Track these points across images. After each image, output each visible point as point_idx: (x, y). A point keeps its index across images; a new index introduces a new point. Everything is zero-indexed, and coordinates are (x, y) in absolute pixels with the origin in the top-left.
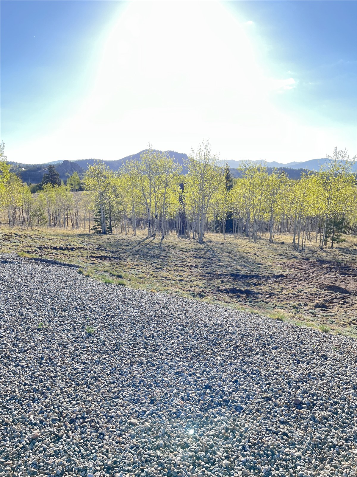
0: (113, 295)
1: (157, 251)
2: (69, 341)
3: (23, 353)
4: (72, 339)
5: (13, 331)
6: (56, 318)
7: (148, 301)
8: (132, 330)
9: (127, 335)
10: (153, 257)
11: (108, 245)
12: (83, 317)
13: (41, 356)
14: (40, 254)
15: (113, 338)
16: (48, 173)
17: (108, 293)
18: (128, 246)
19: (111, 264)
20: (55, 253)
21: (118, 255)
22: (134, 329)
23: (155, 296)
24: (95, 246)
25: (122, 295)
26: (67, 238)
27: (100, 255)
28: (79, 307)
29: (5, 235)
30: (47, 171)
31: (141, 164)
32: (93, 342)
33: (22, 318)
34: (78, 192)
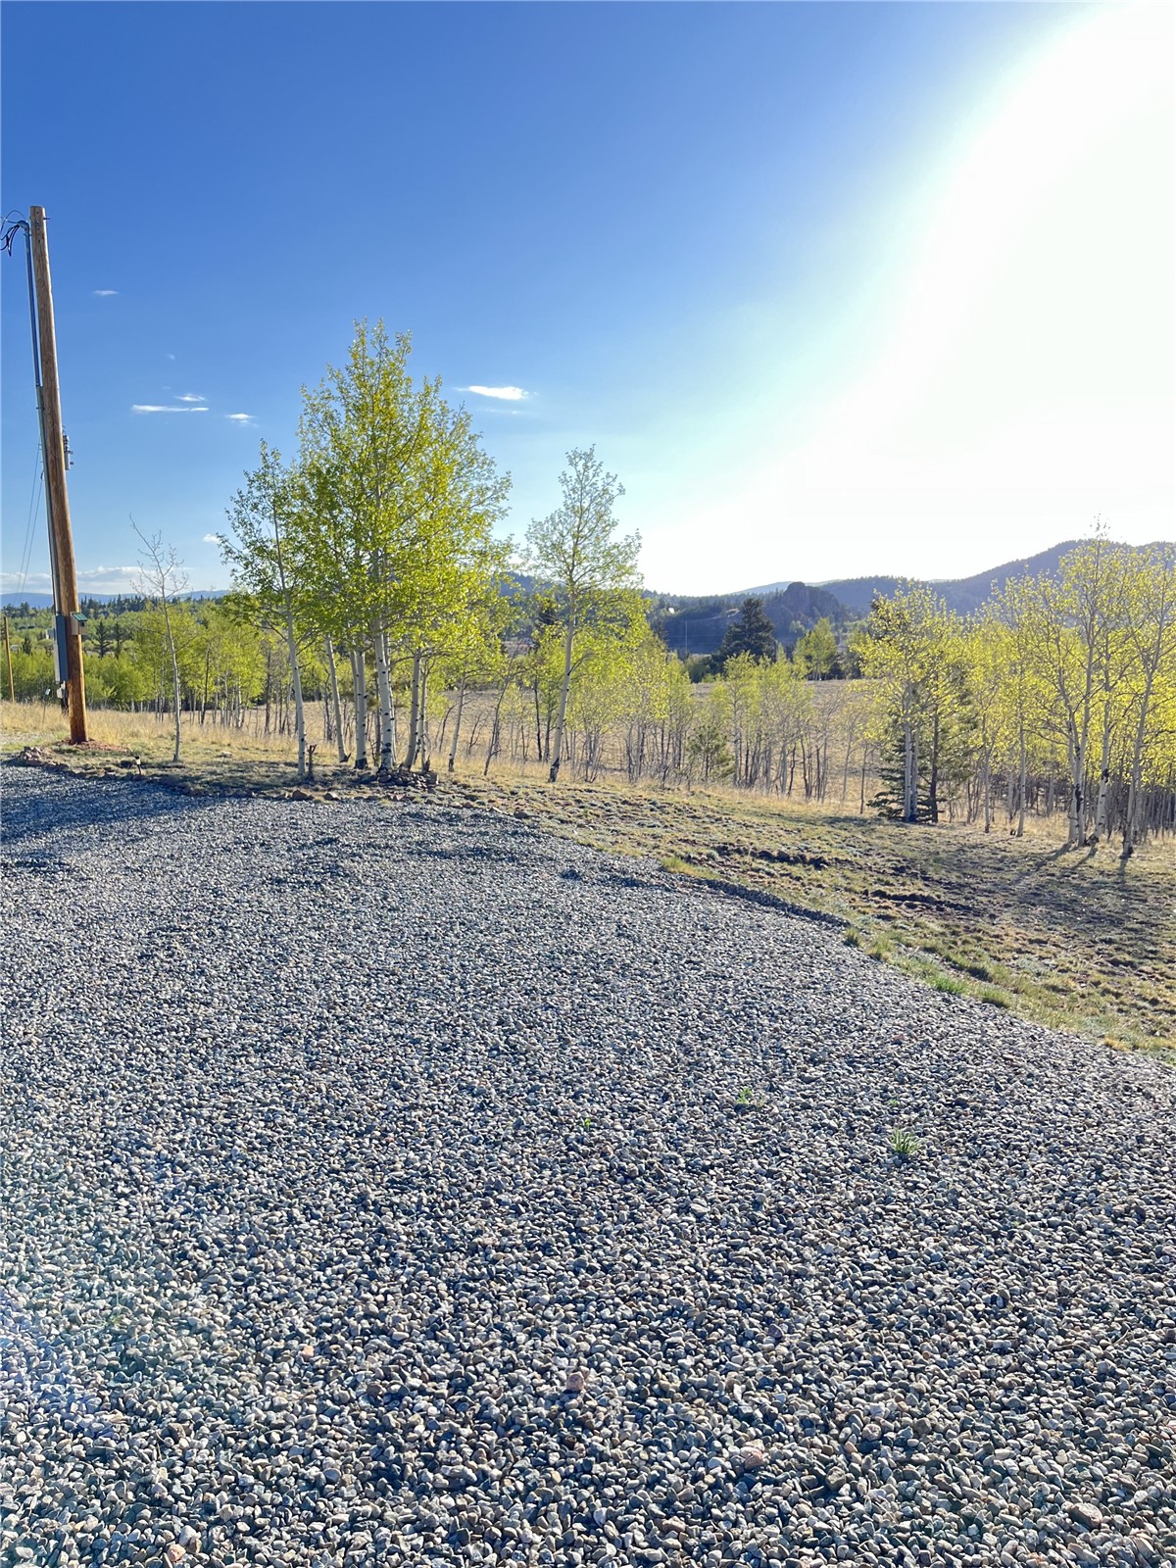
0: (971, 1036)
1: (1111, 902)
2: (836, 1165)
3: (699, 1174)
4: (846, 1161)
5: (666, 1097)
6: (789, 1082)
7: (1103, 1077)
8: (1055, 1173)
9: (1038, 1189)
10: (1096, 919)
11: (931, 861)
12: (876, 1095)
13: (754, 1197)
14: (723, 869)
15: (984, 1187)
16: (741, 623)
17: (952, 1026)
18: (999, 869)
19: (947, 926)
20: (767, 869)
21: (967, 899)
22: (1062, 1173)
23: (1128, 1065)
24: (889, 860)
25: (1004, 1042)
26: (800, 826)
27: (908, 894)
28: (861, 1057)
29: (625, 802)
30: (737, 616)
31: (1060, 590)
32: (915, 1186)
33: (689, 1064)
34: (826, 682)
